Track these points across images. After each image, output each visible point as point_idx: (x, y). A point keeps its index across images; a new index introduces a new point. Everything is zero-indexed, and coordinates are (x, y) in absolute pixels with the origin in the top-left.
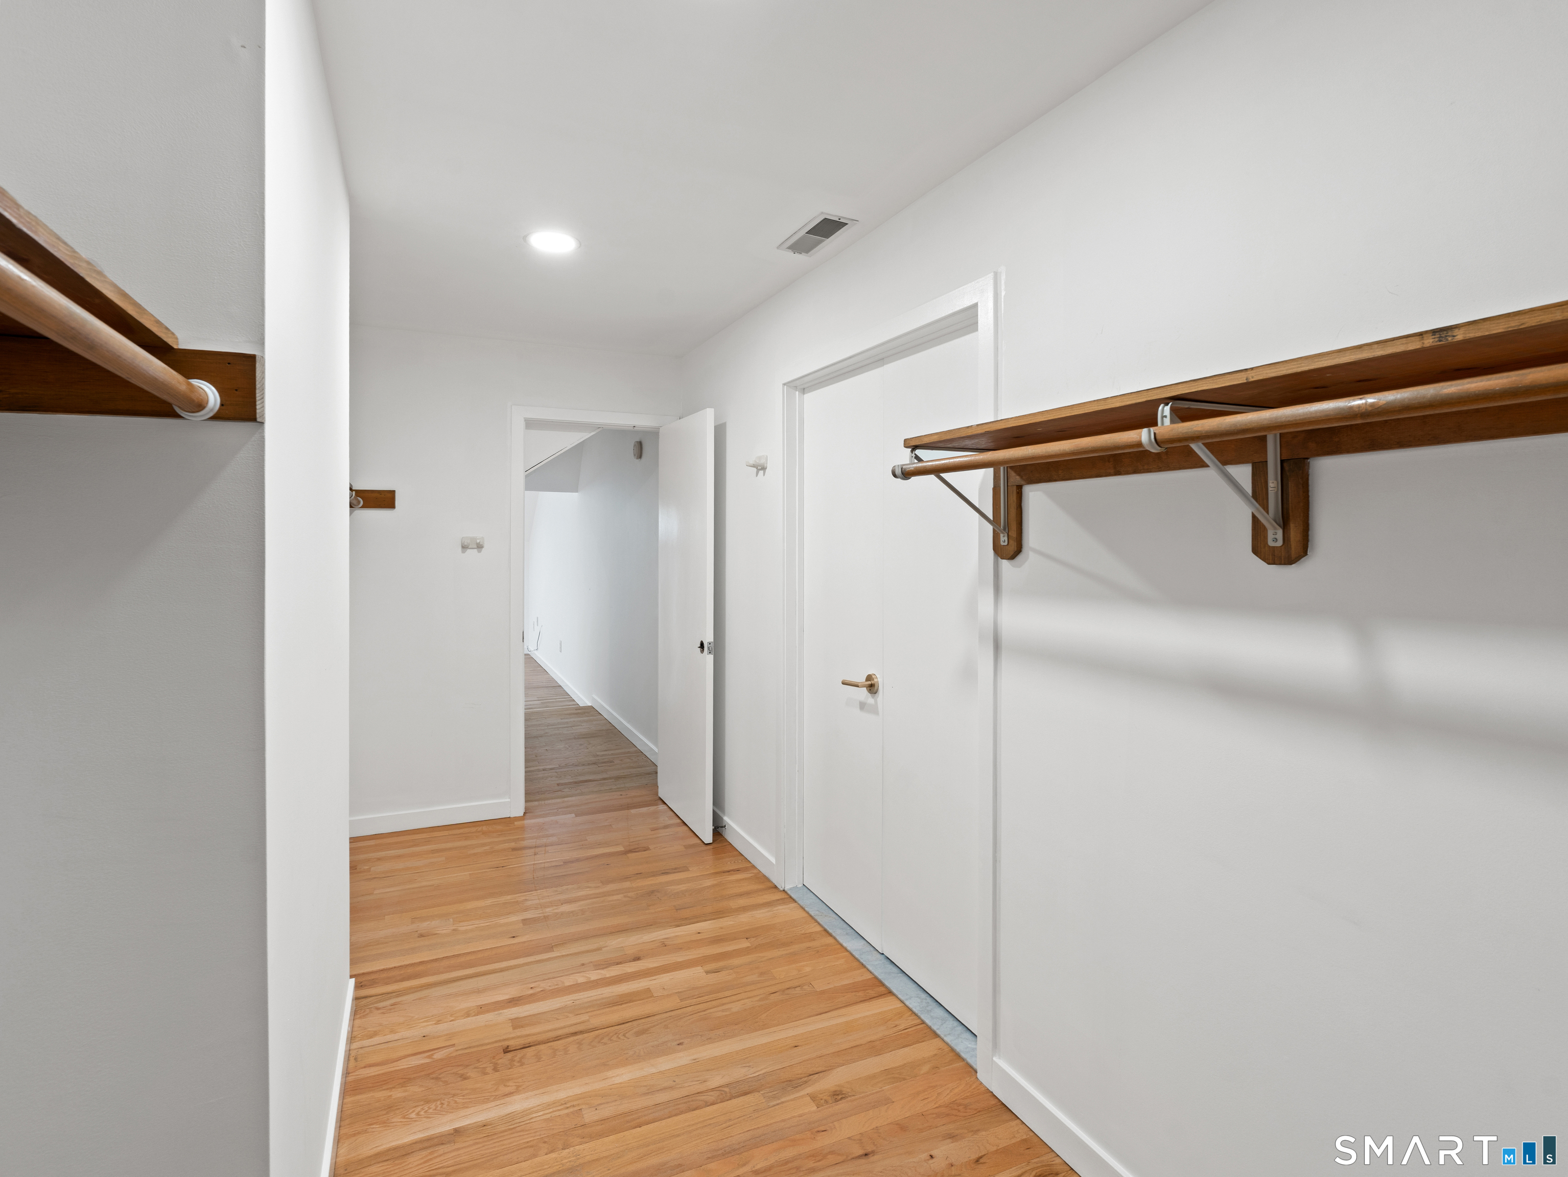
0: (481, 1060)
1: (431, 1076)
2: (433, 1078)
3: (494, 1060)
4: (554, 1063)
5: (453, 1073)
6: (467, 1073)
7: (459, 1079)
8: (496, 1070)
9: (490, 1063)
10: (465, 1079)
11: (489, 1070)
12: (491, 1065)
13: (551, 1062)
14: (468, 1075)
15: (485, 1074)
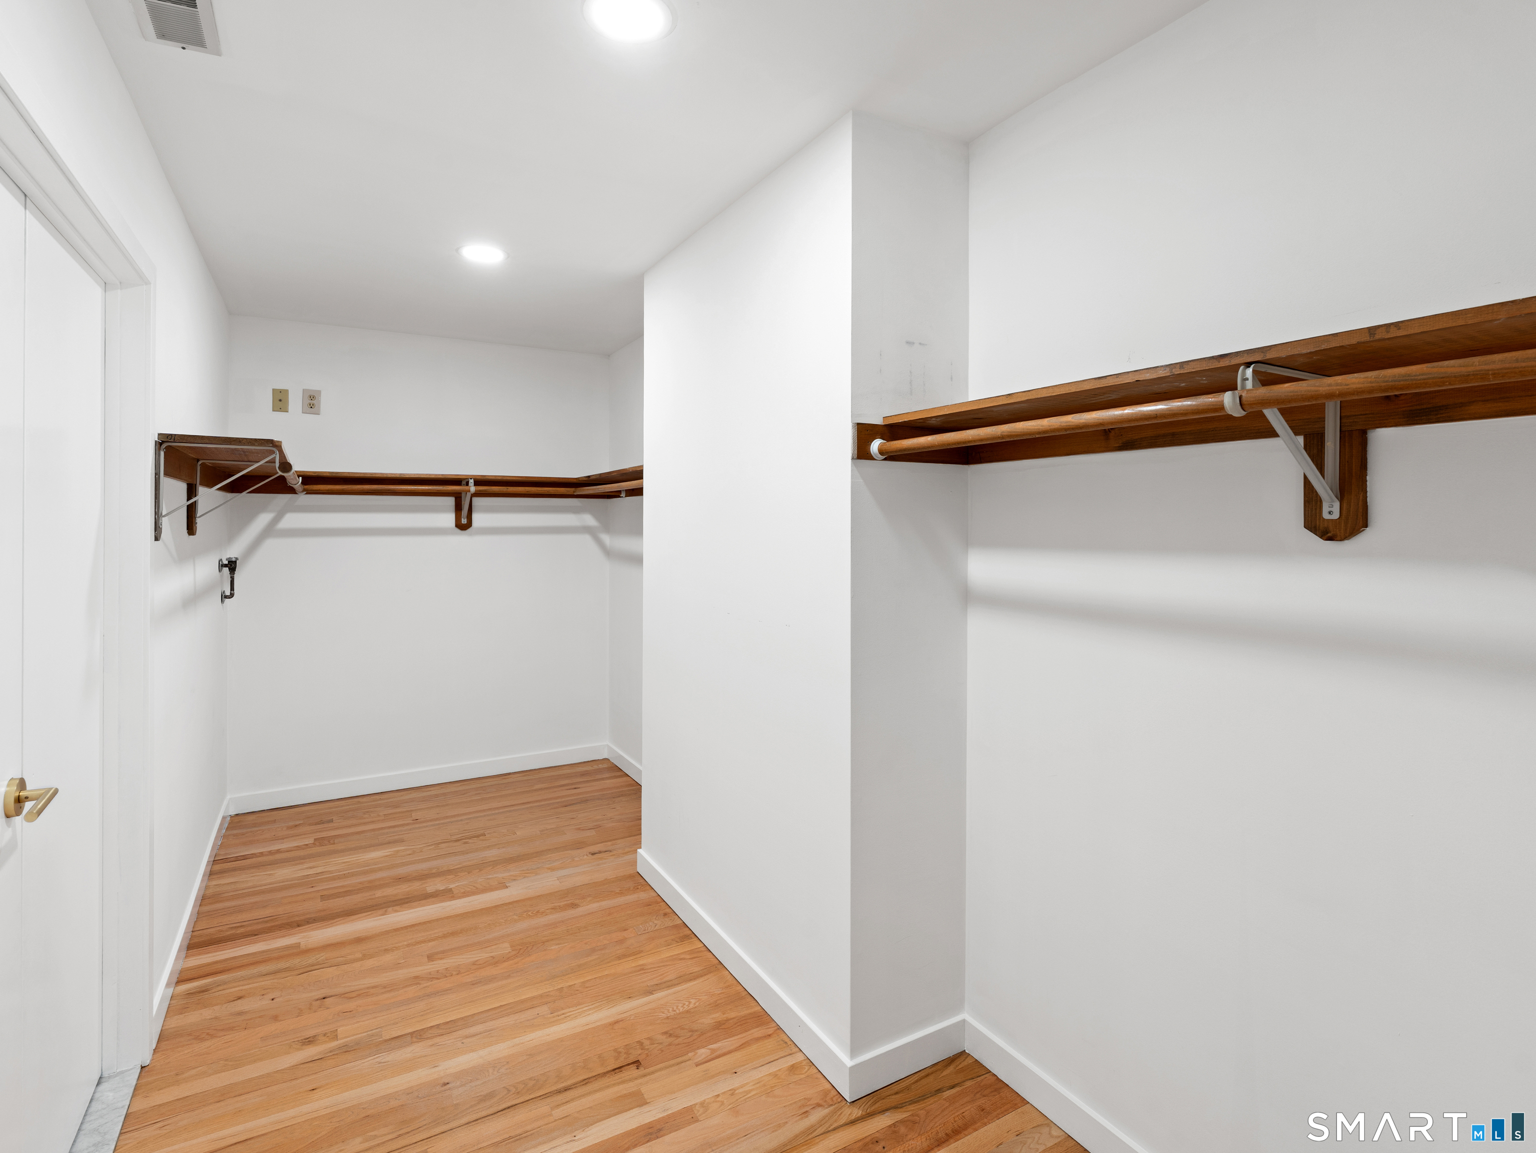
0: (659, 1051)
1: (699, 1033)
2: (696, 1031)
3: (646, 1052)
4: (584, 1053)
5: (679, 1037)
6: (666, 1038)
7: (671, 1032)
8: (640, 1043)
9: (648, 1049)
10: (665, 1033)
11: (647, 1043)
12: (647, 1047)
13: (587, 1054)
14: (665, 1037)
15: (649, 1038)
